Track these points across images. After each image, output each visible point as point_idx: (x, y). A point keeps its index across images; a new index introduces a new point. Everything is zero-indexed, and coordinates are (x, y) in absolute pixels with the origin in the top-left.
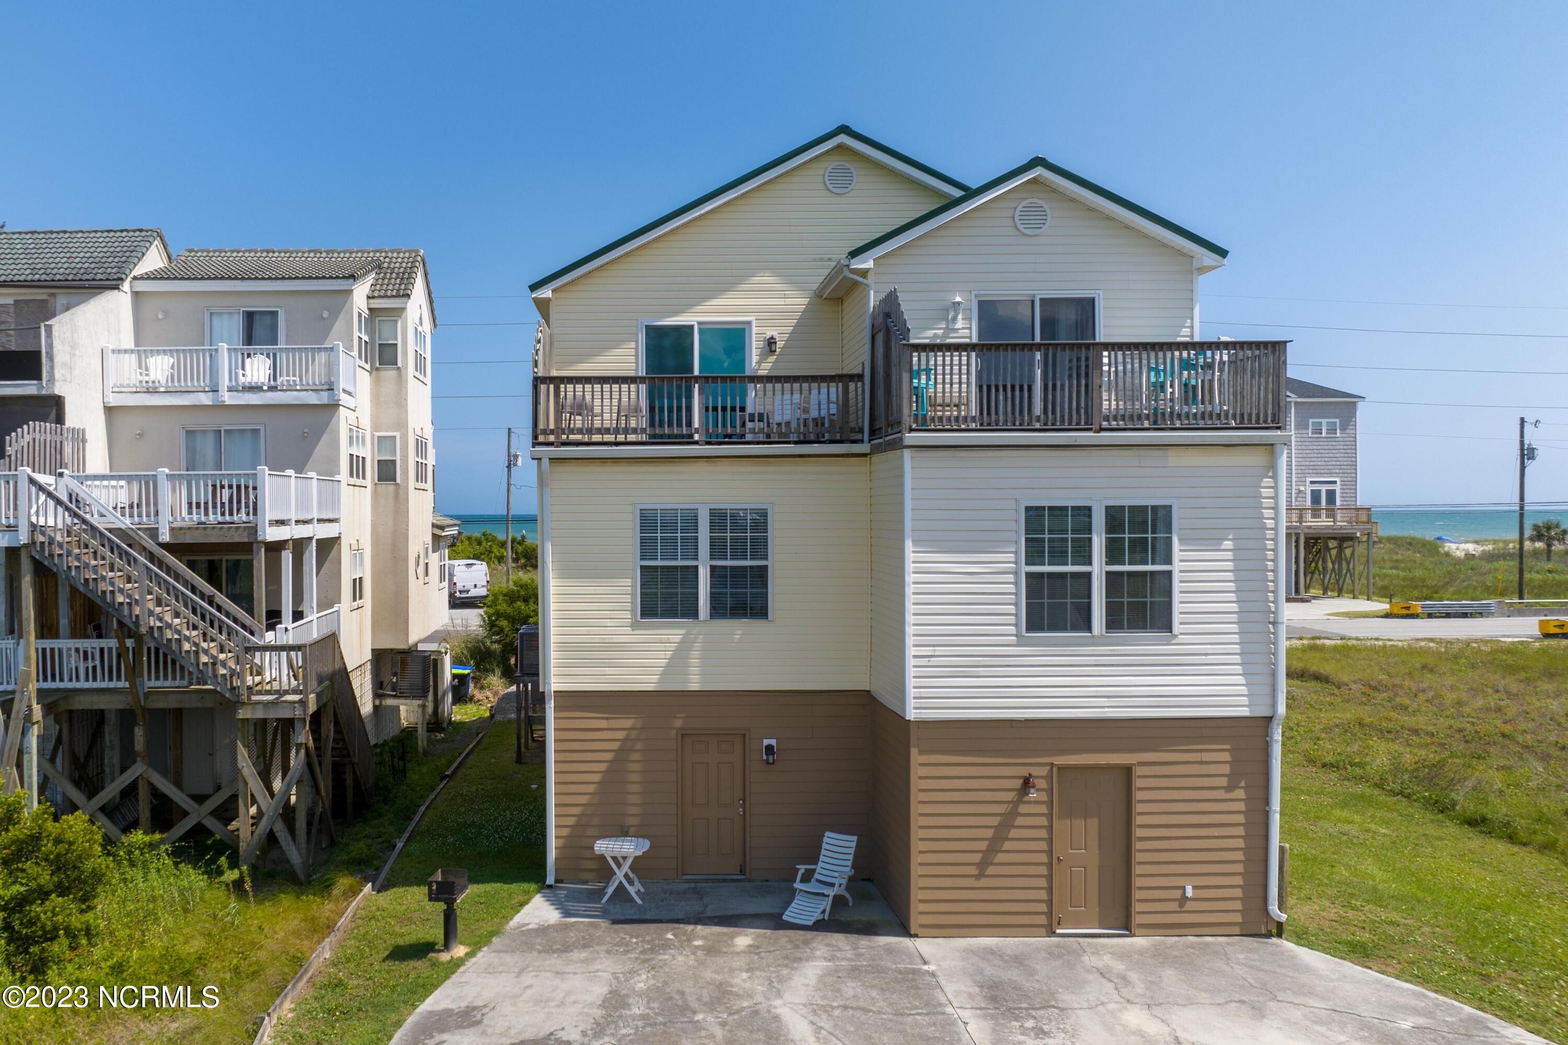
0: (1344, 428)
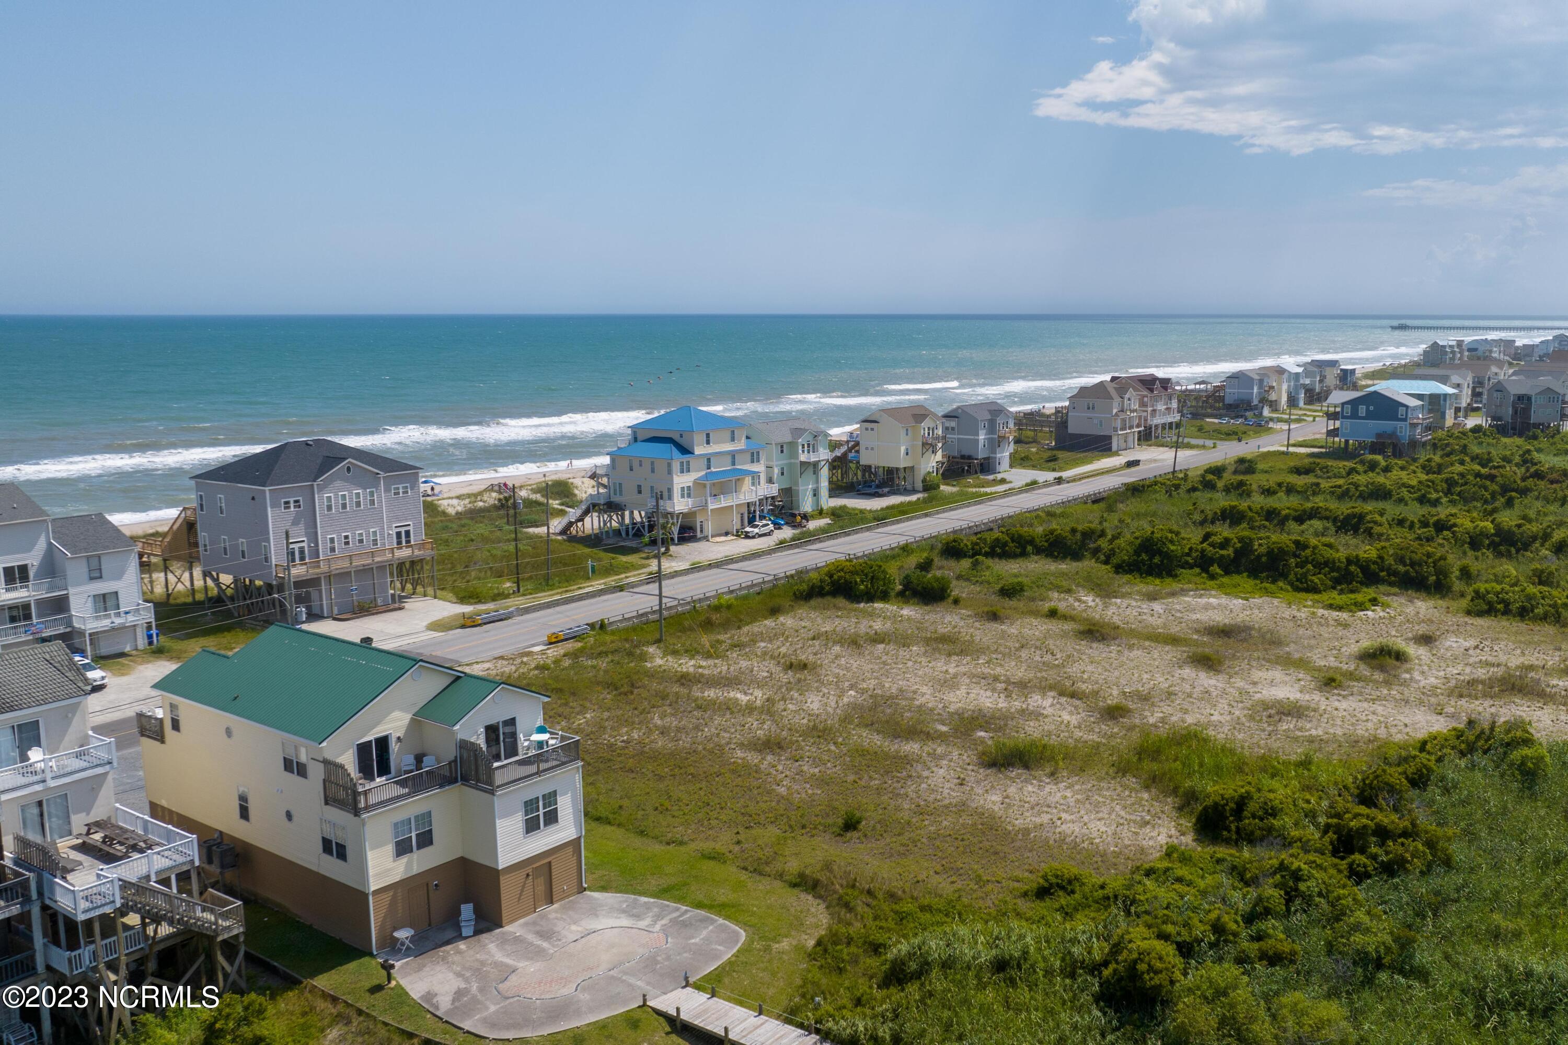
0: (412, 489)
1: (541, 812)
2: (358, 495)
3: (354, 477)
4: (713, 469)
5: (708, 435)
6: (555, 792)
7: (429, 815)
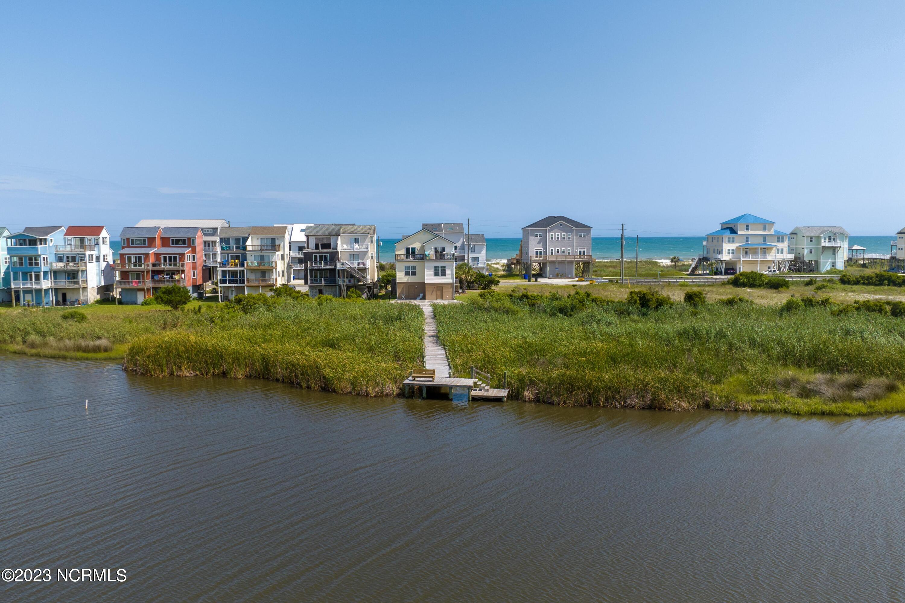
0: (587, 235)
1: (440, 271)
2: (564, 235)
3: (563, 228)
4: (748, 243)
5: (747, 226)
6: (445, 267)
7: (415, 267)
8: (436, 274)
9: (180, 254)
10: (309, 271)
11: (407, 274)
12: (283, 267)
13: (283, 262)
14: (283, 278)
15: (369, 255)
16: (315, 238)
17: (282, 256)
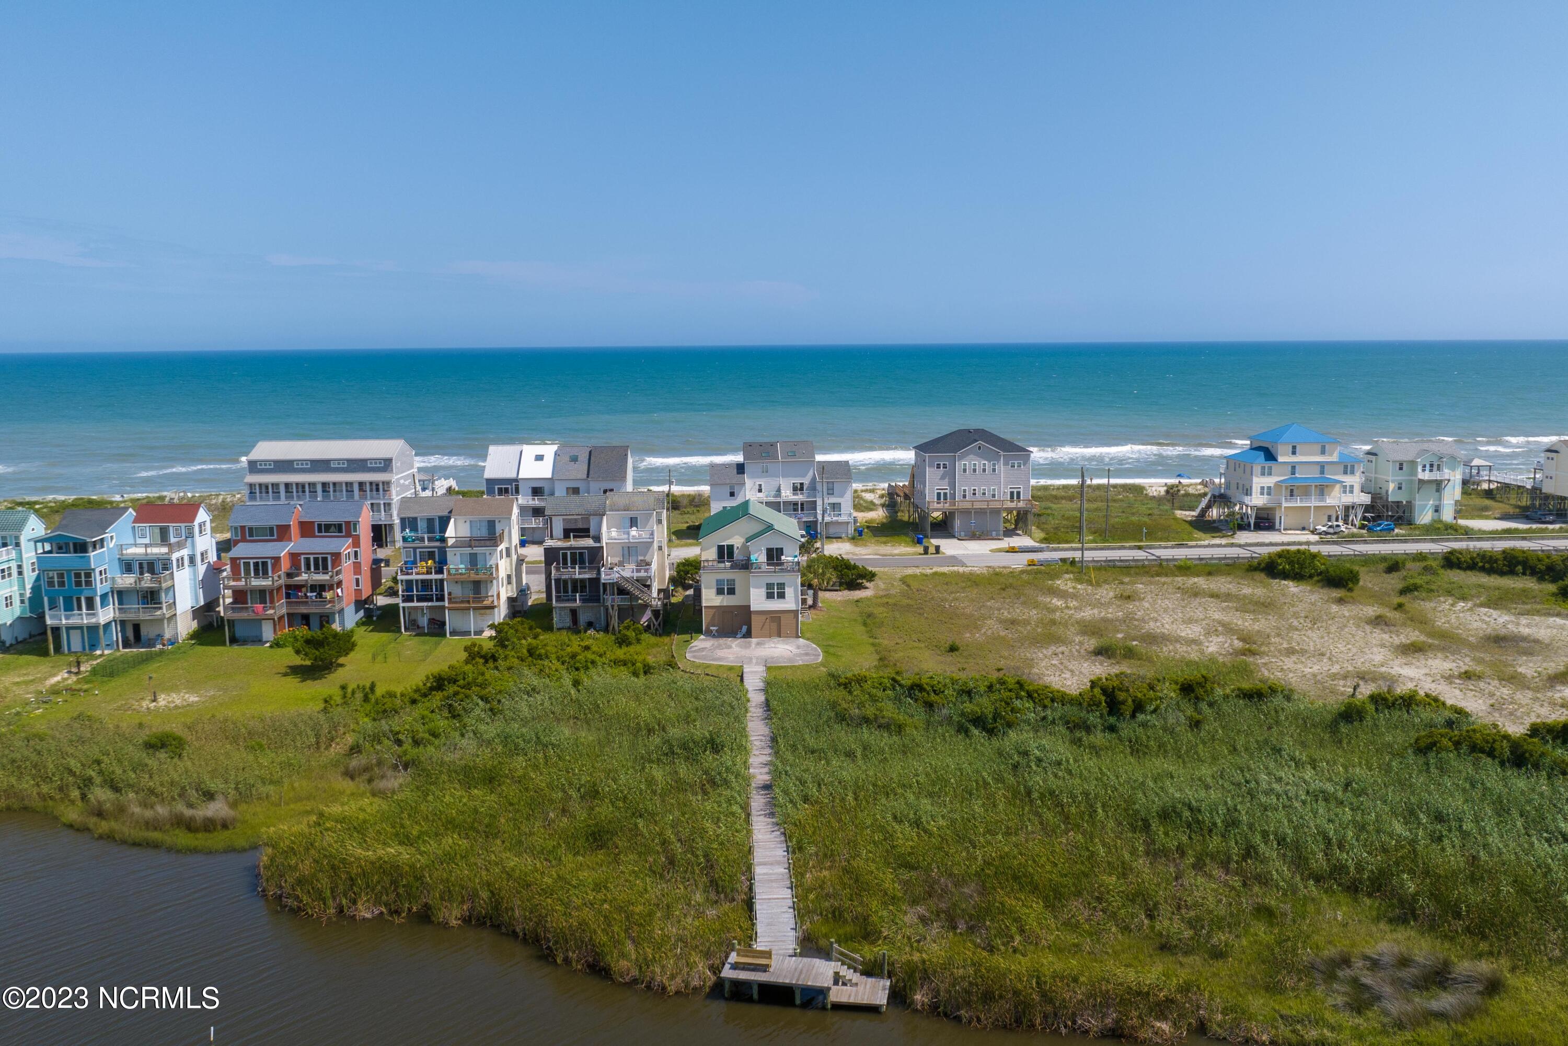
0: (1024, 465)
1: (776, 591)
2: (984, 464)
3: (983, 453)
4: (1297, 475)
5: (1294, 448)
6: (784, 584)
7: (734, 580)
8: (770, 596)
9: (332, 554)
10: (553, 582)
11: (720, 592)
12: (509, 568)
13: (508, 559)
14: (509, 587)
15: (656, 546)
16: (564, 520)
17: (508, 550)
